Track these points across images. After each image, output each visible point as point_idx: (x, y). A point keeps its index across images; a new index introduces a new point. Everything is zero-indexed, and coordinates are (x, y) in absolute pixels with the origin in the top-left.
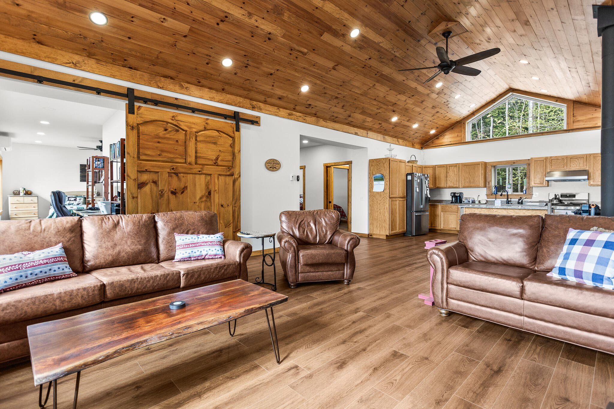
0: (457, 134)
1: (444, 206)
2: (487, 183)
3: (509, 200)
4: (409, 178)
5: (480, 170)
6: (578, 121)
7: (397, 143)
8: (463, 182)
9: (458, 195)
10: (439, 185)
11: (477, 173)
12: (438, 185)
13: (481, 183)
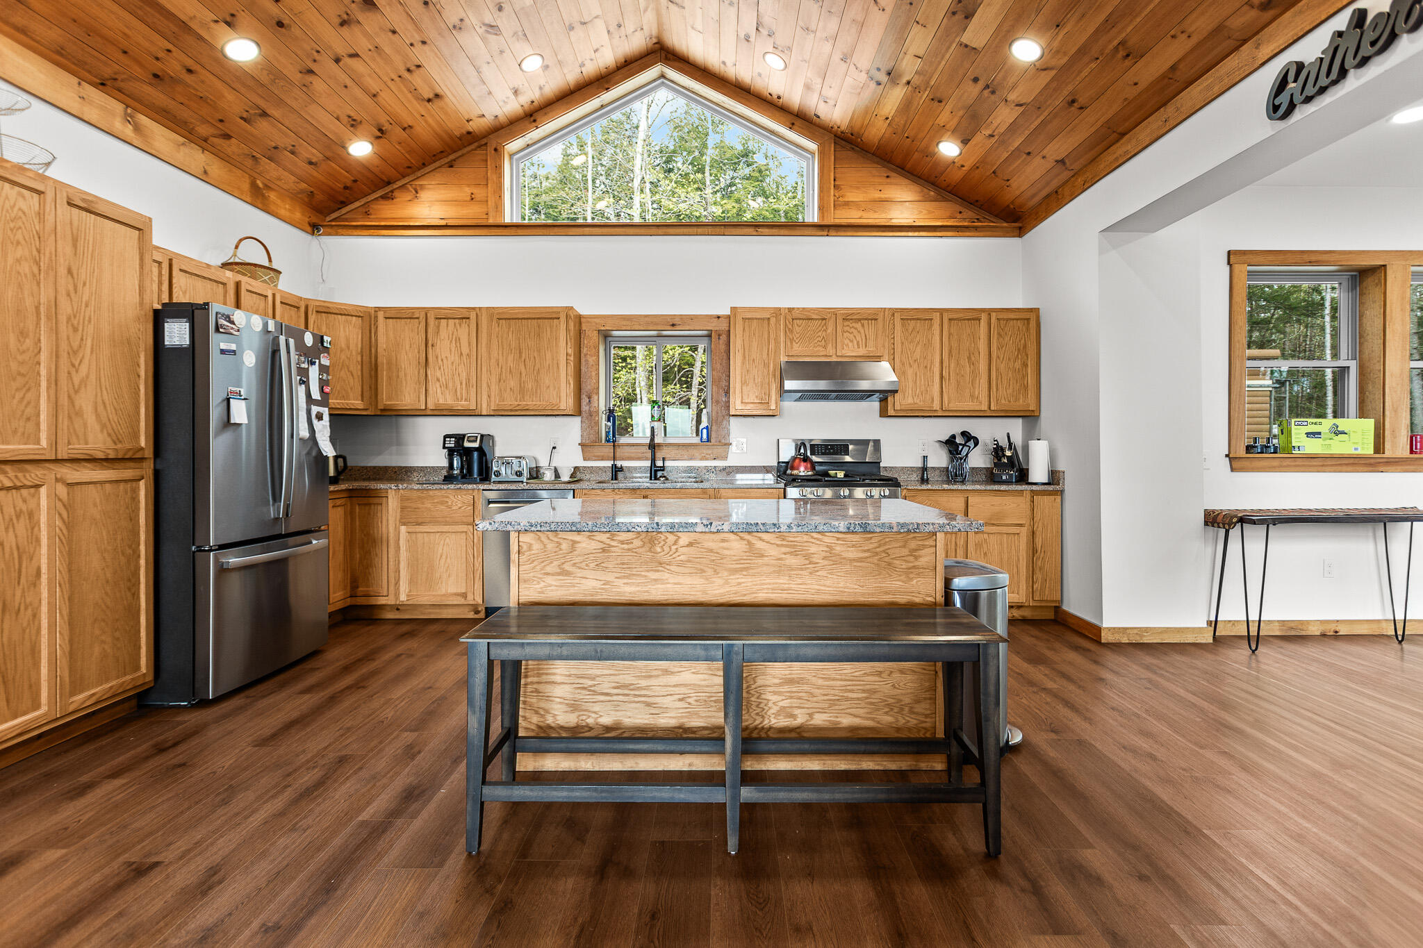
0: (468, 190)
1: (415, 494)
2: (585, 400)
3: (659, 463)
4: (177, 333)
5: (562, 343)
6: (847, 204)
7: (128, 131)
8: (494, 387)
9: (476, 445)
10: (389, 398)
11: (549, 355)
12: (385, 400)
13: (563, 395)
